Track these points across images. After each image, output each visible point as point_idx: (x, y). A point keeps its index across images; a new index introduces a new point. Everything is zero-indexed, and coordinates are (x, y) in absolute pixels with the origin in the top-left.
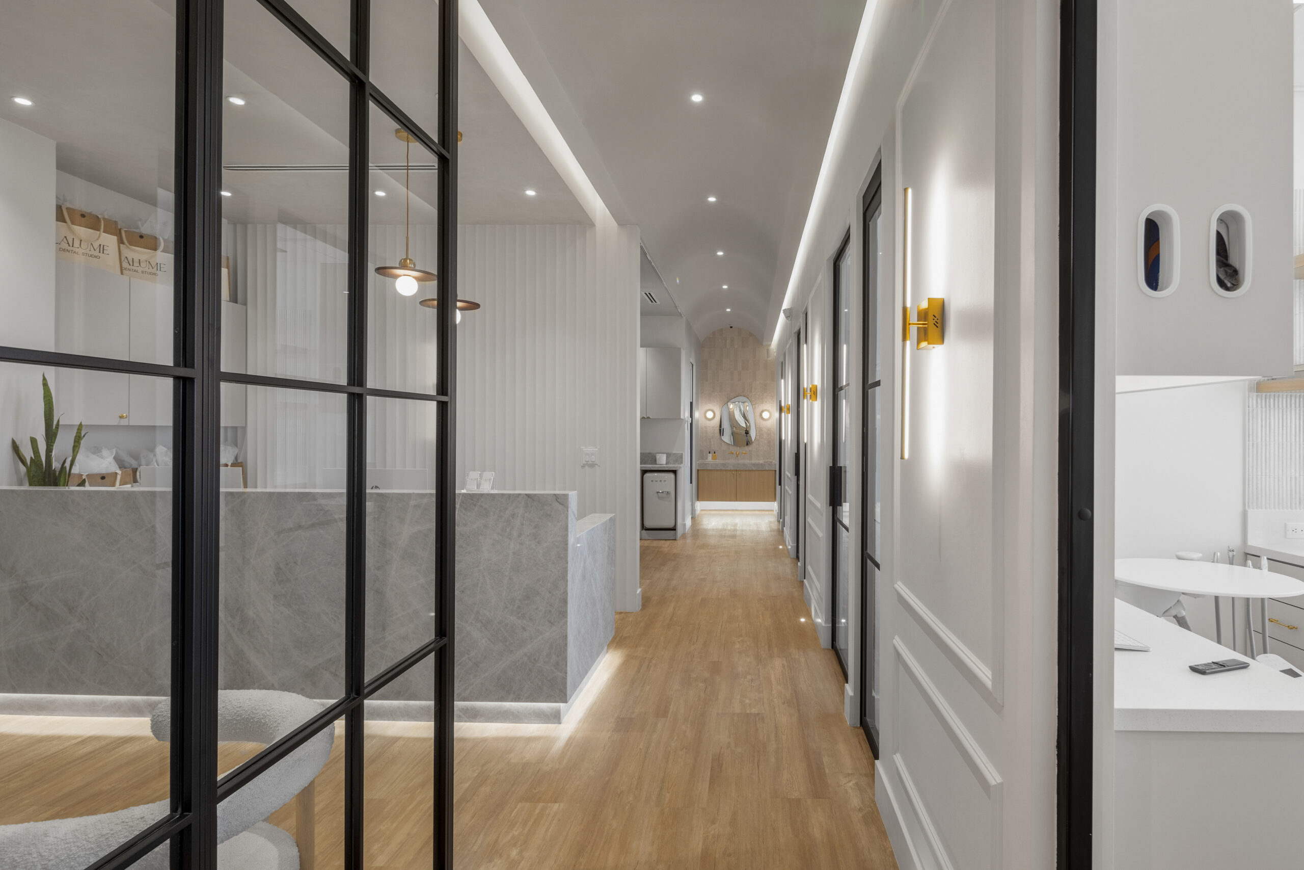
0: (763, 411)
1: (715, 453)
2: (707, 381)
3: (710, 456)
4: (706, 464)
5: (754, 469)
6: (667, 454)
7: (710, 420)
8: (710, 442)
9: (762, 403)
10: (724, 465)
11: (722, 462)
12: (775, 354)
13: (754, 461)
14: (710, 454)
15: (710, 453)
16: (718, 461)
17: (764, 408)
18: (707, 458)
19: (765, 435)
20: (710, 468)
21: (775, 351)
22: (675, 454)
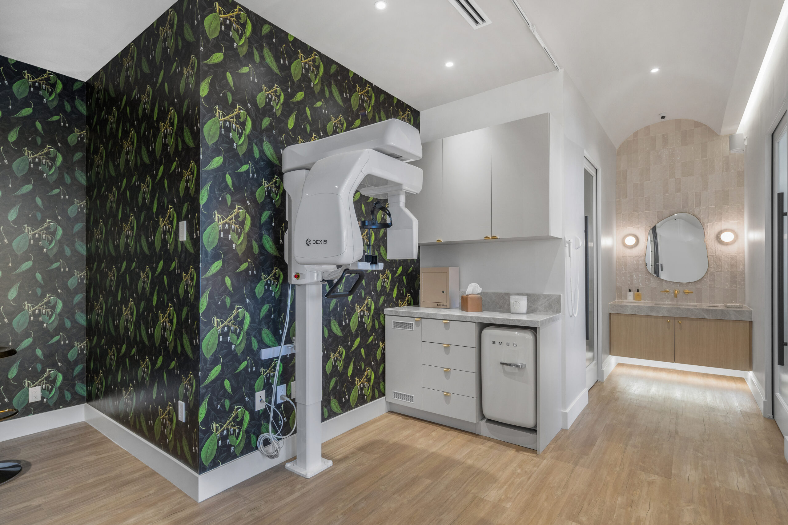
0: (721, 232)
1: (638, 291)
2: (626, 198)
3: (630, 296)
4: (622, 306)
5: (707, 317)
6: (529, 295)
7: (631, 247)
8: (632, 276)
9: (720, 220)
10: (651, 309)
11: (650, 303)
12: (746, 143)
13: (704, 305)
14: (631, 293)
15: (630, 291)
16: (642, 303)
17: (724, 227)
18: (626, 298)
19: (726, 266)
20: (629, 312)
21: (745, 137)
22: (548, 296)
